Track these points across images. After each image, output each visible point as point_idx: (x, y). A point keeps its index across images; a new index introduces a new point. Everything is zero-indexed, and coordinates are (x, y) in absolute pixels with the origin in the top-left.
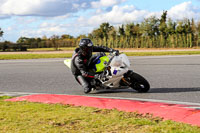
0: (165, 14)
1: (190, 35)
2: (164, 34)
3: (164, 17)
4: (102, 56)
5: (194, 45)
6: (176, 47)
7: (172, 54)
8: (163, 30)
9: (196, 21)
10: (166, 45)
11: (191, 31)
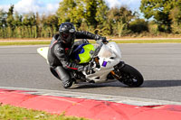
0: (12, 8)
1: (35, 27)
2: (12, 26)
3: (11, 10)
4: (85, 44)
5: (39, 36)
6: (22, 38)
7: (17, 44)
8: (10, 22)
9: (40, 15)
10: (13, 36)
11: (36, 23)
